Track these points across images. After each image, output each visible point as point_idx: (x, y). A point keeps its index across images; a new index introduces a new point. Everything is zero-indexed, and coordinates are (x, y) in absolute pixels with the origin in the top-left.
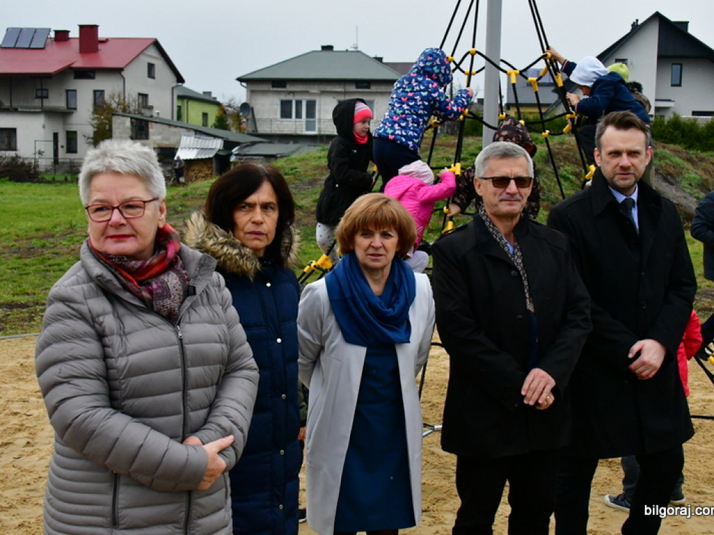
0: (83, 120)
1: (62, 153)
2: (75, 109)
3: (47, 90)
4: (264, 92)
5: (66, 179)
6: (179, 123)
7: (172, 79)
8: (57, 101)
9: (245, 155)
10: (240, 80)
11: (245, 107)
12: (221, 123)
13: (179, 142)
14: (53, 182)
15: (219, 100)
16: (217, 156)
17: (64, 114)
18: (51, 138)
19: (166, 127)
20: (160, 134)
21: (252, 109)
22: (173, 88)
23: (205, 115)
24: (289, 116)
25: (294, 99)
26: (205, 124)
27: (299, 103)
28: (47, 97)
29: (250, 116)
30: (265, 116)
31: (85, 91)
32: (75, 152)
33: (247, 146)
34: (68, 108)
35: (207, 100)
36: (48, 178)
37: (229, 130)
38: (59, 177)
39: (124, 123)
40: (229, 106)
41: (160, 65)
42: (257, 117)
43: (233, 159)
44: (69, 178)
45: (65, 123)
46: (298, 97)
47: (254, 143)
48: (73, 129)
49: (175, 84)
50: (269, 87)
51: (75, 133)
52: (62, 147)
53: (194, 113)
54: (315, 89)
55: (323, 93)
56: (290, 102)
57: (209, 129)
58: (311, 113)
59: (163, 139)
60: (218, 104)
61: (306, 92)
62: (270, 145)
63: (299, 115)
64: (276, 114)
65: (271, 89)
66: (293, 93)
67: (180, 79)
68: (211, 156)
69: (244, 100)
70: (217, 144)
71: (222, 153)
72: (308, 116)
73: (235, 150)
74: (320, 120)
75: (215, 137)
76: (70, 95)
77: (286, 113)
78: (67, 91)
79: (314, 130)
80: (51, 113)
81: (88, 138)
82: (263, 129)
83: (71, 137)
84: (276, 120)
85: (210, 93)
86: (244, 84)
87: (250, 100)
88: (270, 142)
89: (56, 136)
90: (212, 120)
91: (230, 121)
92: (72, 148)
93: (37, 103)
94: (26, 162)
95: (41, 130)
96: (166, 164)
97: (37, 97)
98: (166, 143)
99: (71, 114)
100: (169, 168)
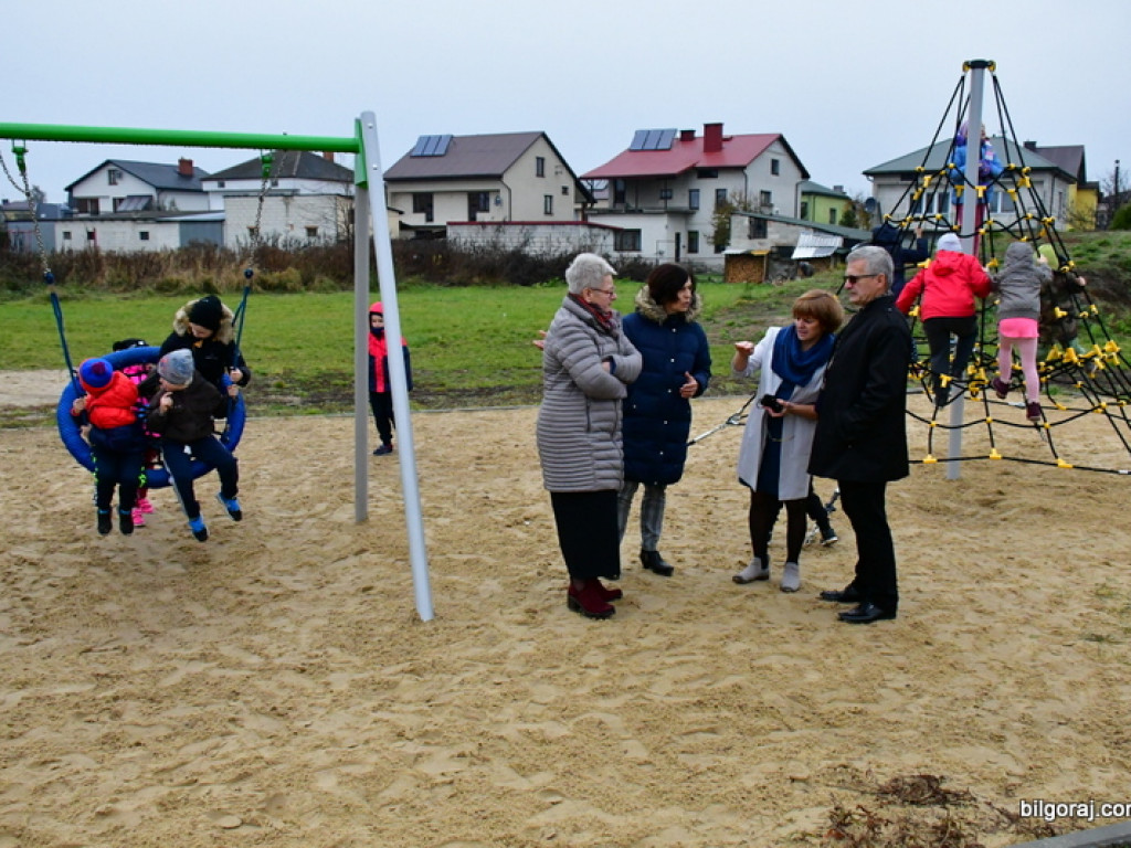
0: (705, 221)
1: (683, 253)
2: (697, 209)
3: (671, 191)
4: (892, 186)
6: (803, 222)
7: (796, 175)
8: (680, 201)
10: (867, 173)
11: (871, 201)
12: (849, 221)
13: (796, 241)
15: (848, 194)
16: (833, 253)
17: (686, 214)
18: (674, 239)
19: (787, 226)
20: (778, 232)
21: (879, 205)
22: (797, 185)
23: (833, 211)
25: (925, 192)
26: (832, 221)
27: (930, 197)
28: (670, 198)
29: (876, 212)
31: (707, 190)
32: (696, 251)
34: (691, 208)
35: (837, 195)
37: (857, 227)
39: (742, 222)
40: (857, 200)
41: (784, 160)
42: (882, 210)
45: (687, 223)
48: (694, 228)
49: (800, 180)
50: (897, 180)
51: (696, 233)
52: (684, 247)
53: (821, 210)
57: (836, 228)
59: (781, 237)
60: (848, 199)
64: (904, 208)
65: (900, 182)
67: (805, 175)
68: (829, 254)
69: (871, 196)
70: (837, 242)
71: (841, 252)
75: (835, 234)
76: (693, 194)
77: (915, 208)
78: (691, 191)
80: (674, 214)
81: (709, 238)
83: (693, 237)
85: (841, 187)
86: (871, 178)
87: (877, 194)
89: (678, 236)
90: (839, 216)
91: (858, 217)
92: (693, 248)
93: (661, 204)
94: (648, 262)
95: (664, 231)
96: (783, 263)
97: (662, 198)
98: (784, 242)
99: (693, 213)
100: (786, 267)
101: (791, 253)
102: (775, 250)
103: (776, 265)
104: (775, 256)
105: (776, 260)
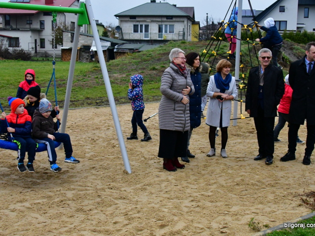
0: (48, 34)
1: (38, 48)
2: (44, 29)
3: (32, 21)
4: (126, 21)
5: (43, 59)
8: (36, 25)
9: (120, 49)
10: (116, 16)
11: (118, 28)
12: (105, 35)
13: (92, 44)
14: (37, 60)
15: (103, 24)
16: (108, 49)
17: (38, 32)
18: (34, 42)
19: (86, 37)
20: (83, 40)
21: (121, 29)
24: (138, 32)
25: (139, 24)
27: (141, 26)
28: (32, 24)
29: (120, 32)
30: (127, 32)
31: (48, 20)
32: (44, 47)
33: (121, 45)
34: (41, 28)
37: (109, 37)
38: (38, 58)
39: (68, 35)
40: (110, 27)
42: (123, 32)
43: (115, 50)
44: (45, 59)
45: (39, 35)
46: (141, 23)
47: (123, 44)
48: (43, 37)
51: (44, 39)
52: (38, 45)
54: (148, 20)
55: (152, 21)
56: (138, 25)
57: (104, 38)
58: (147, 31)
59: (85, 42)
60: (103, 26)
61: (145, 21)
62: (130, 44)
63: (141, 31)
64: (131, 31)
65: (129, 20)
66: (139, 21)
68: (106, 49)
69: (118, 25)
70: (108, 44)
71: (110, 48)
72: (145, 32)
73: (116, 47)
74: (151, 33)
75: (107, 41)
76: (42, 24)
77: (136, 31)
78: (40, 21)
79: (148, 38)
80: (34, 31)
81: (51, 42)
82: (126, 37)
83: (42, 41)
84: (132, 33)
86: (118, 18)
87: (120, 24)
88: (130, 43)
89: (36, 40)
90: (101, 33)
91: (109, 34)
92: (42, 46)
93: (28, 26)
94: (26, 52)
95: (30, 38)
96: (86, 53)
97: (27, 24)
98: (86, 44)
99: (42, 31)
100: (88, 54)
101: (90, 49)
102: (82, 47)
103: (83, 53)
104: (82, 50)
105: (83, 51)
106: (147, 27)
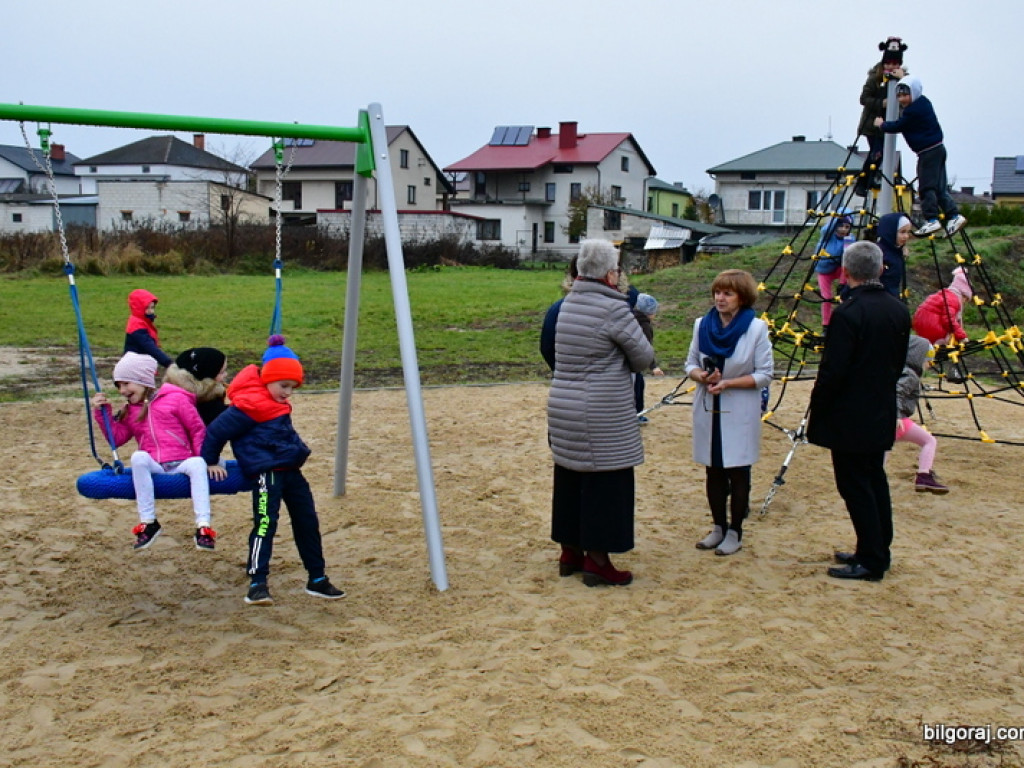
0: (561, 212)
1: (540, 243)
2: (554, 201)
3: (529, 184)
4: (733, 184)
5: (544, 266)
6: (650, 215)
7: (643, 171)
8: (537, 194)
9: (712, 245)
10: (710, 172)
11: (714, 198)
12: (691, 214)
13: (648, 233)
14: (532, 269)
15: (690, 191)
16: (684, 245)
17: (543, 206)
18: (531, 229)
19: (637, 218)
20: (631, 225)
21: (721, 200)
22: (645, 181)
23: (675, 206)
24: (758, 208)
25: (762, 190)
26: (675, 215)
27: (767, 194)
28: (528, 190)
29: (718, 207)
30: (733, 207)
31: (563, 184)
32: (552, 241)
33: (714, 236)
34: (547, 200)
35: (678, 191)
36: (528, 265)
37: (698, 221)
38: (538, 264)
39: (598, 214)
40: (699, 197)
41: (633, 158)
42: (725, 208)
43: (699, 248)
44: (547, 266)
45: (543, 215)
46: (767, 189)
47: (720, 234)
48: (551, 219)
49: (647, 176)
50: (738, 179)
51: (553, 223)
52: (541, 236)
53: (665, 204)
54: (784, 180)
55: (793, 184)
56: (759, 193)
57: (679, 220)
58: (779, 204)
59: (634, 229)
60: (689, 195)
61: (775, 184)
62: (737, 236)
63: (767, 206)
64: (744, 205)
65: (740, 181)
66: (762, 184)
67: (652, 172)
68: (679, 245)
69: (713, 192)
70: (685, 235)
71: (690, 244)
72: (776, 207)
73: (701, 241)
74: (788, 211)
75: (683, 227)
76: (549, 188)
77: (754, 204)
78: (547, 185)
79: (781, 220)
80: (532, 205)
81: (565, 228)
82: (731, 219)
83: (549, 227)
84: (745, 211)
85: (681, 184)
86: (714, 176)
87: (719, 191)
88: (737, 233)
89: (535, 226)
90: (681, 211)
91: (699, 212)
92: (549, 238)
93: (520, 196)
94: (509, 250)
95: (523, 221)
96: (635, 253)
97: (520, 190)
98: (636, 233)
99: (549, 205)
100: (639, 257)
101: (644, 244)
102: (628, 241)
103: (629, 255)
104: (628, 247)
105: (629, 250)
106: (780, 196)
